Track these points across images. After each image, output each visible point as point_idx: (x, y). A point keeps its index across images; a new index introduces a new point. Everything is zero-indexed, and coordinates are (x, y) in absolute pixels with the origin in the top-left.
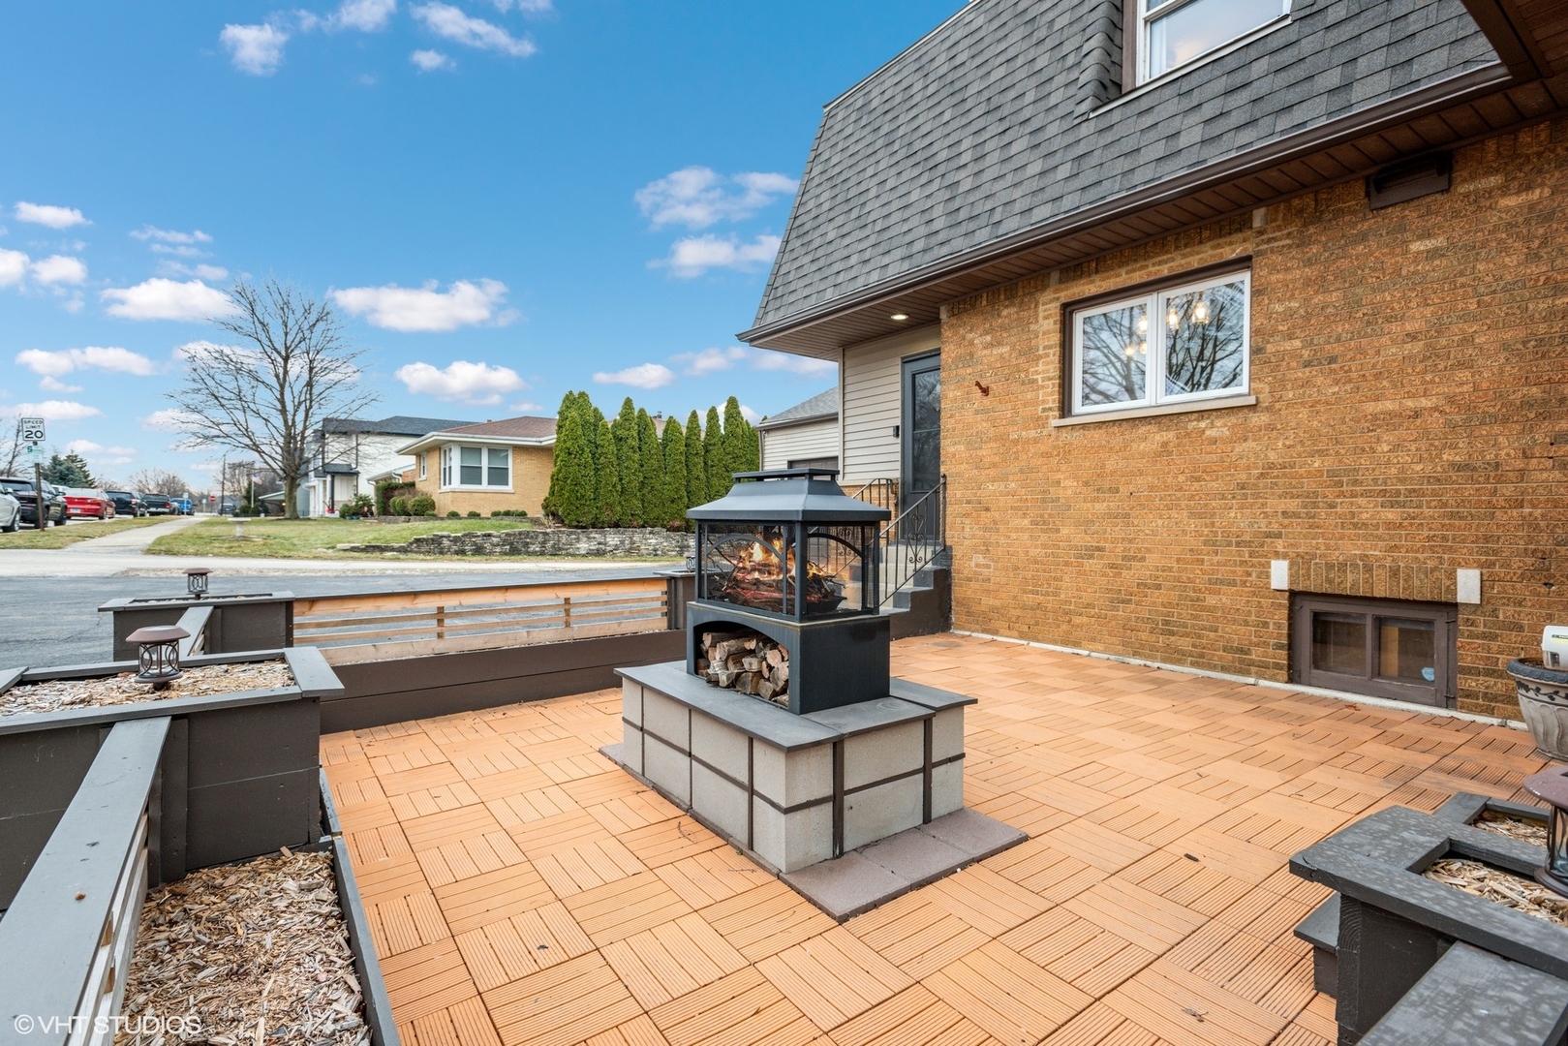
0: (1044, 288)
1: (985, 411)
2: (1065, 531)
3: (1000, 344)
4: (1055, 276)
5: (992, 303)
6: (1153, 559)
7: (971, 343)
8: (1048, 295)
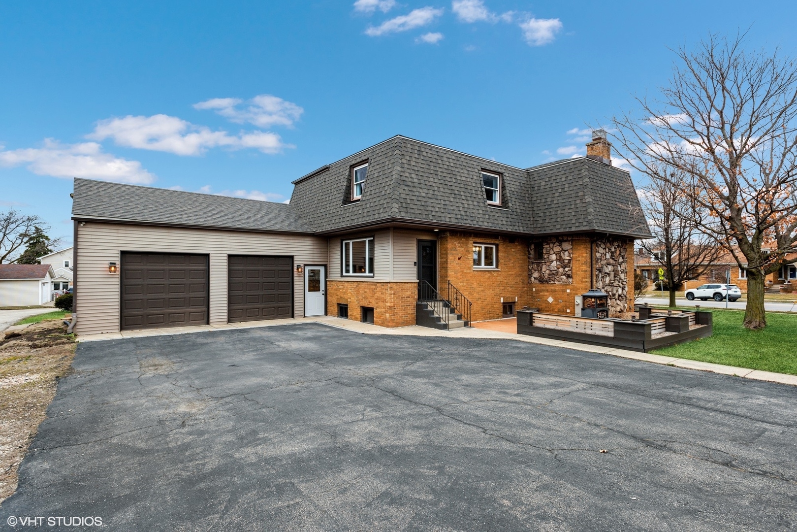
0: (471, 237)
1: (458, 264)
2: (475, 294)
3: (462, 247)
4: (472, 235)
5: (460, 236)
6: (488, 299)
7: (455, 245)
8: (471, 239)
